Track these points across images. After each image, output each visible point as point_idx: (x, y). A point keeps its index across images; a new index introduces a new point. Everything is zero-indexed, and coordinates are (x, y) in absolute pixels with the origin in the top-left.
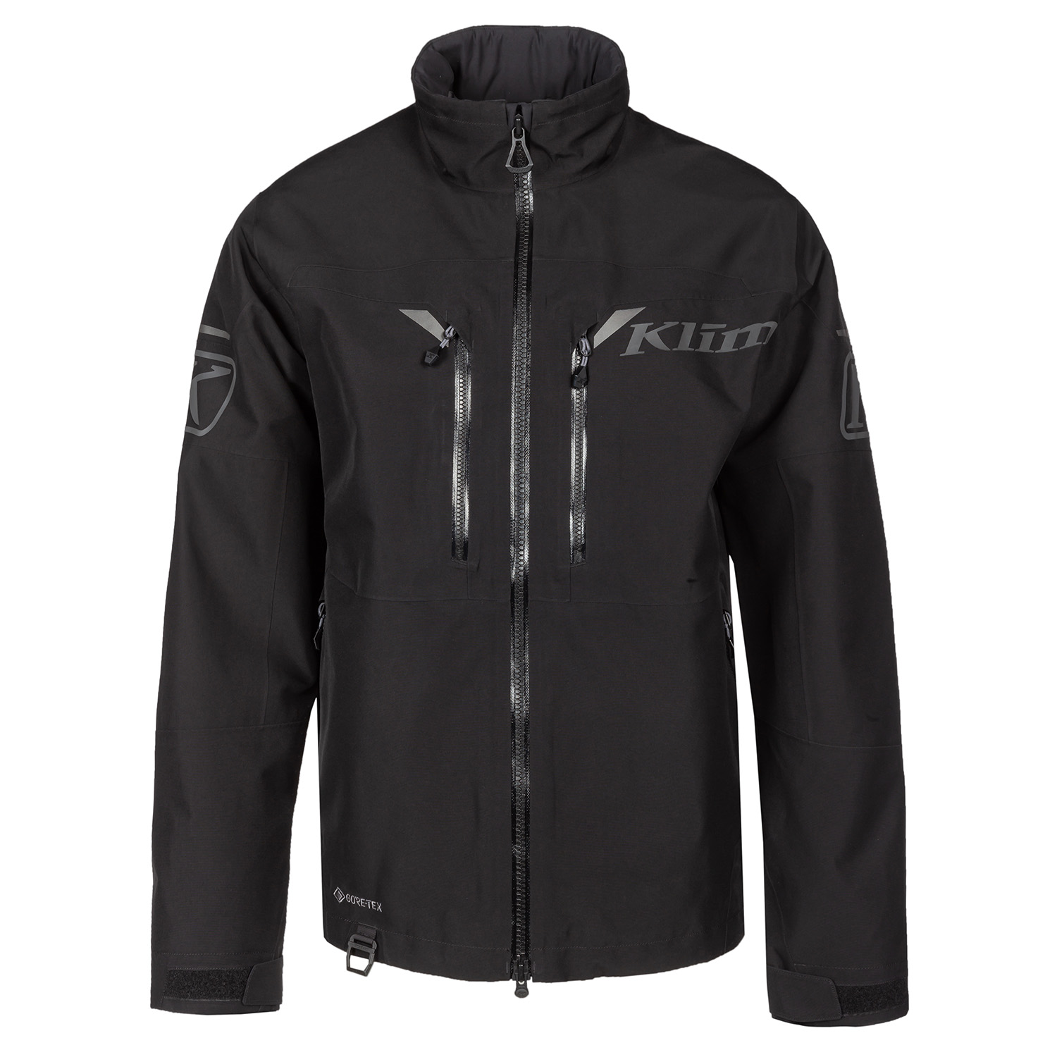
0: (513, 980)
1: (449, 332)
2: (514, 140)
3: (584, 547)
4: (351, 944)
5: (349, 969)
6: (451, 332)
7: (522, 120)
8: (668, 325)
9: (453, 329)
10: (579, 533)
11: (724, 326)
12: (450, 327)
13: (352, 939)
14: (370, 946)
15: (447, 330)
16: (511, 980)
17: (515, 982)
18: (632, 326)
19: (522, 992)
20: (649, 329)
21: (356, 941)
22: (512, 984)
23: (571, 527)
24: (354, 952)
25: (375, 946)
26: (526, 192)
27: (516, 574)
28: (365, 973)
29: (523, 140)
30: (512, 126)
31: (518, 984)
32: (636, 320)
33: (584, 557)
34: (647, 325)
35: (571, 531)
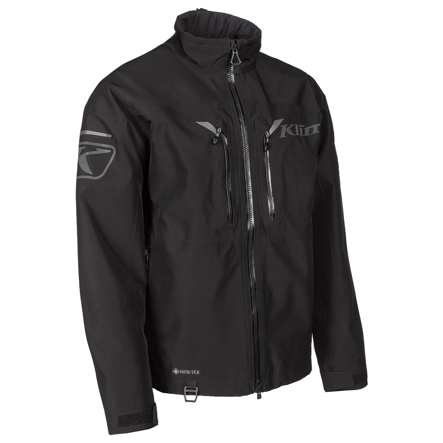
0: (256, 393)
1: (219, 130)
2: (234, 53)
3: (274, 214)
4: (185, 391)
5: (186, 401)
6: (220, 130)
7: (237, 45)
8: (292, 125)
9: (221, 129)
10: (272, 209)
11: (304, 126)
12: (219, 128)
13: (185, 388)
14: (195, 389)
15: (218, 130)
16: (255, 393)
17: (257, 393)
18: (281, 126)
19: (259, 397)
20: (287, 127)
21: (187, 389)
22: (255, 395)
23: (269, 207)
24: (188, 394)
25: (197, 389)
26: (231, 74)
27: (250, 227)
28: (194, 401)
29: (237, 53)
30: (233, 47)
31: (258, 394)
32: (282, 124)
33: (274, 218)
34: (286, 125)
35: (269, 208)
